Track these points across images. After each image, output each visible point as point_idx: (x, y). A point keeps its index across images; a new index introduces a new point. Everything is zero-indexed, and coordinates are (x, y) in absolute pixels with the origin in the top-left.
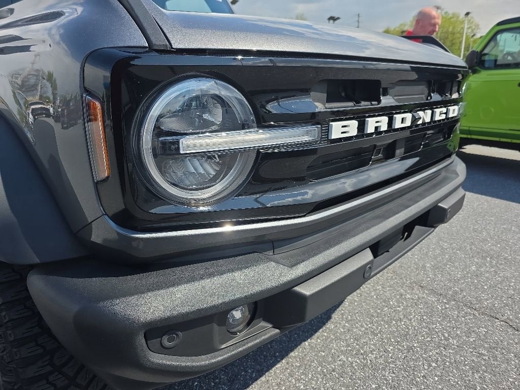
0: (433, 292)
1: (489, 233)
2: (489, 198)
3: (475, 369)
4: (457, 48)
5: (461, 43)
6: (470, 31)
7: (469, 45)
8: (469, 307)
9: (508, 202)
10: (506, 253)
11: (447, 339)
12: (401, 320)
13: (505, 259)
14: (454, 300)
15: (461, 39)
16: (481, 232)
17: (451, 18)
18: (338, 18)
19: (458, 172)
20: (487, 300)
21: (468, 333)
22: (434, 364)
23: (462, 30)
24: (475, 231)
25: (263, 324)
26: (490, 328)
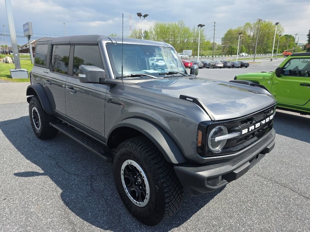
0: (262, 177)
1: (285, 154)
2: (286, 137)
3: (278, 203)
4: (271, 41)
5: (273, 39)
6: (278, 32)
7: (278, 40)
8: (277, 183)
9: (294, 139)
10: (292, 163)
11: (269, 194)
12: (251, 187)
13: (291, 165)
14: (271, 180)
15: (273, 37)
16: (282, 153)
17: (267, 24)
18: (204, 25)
19: (273, 135)
20: (283, 181)
21: (276, 192)
22: (264, 201)
23: (274, 31)
24: (279, 152)
25: (224, 180)
26: (284, 190)
